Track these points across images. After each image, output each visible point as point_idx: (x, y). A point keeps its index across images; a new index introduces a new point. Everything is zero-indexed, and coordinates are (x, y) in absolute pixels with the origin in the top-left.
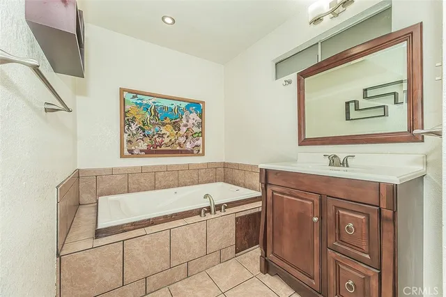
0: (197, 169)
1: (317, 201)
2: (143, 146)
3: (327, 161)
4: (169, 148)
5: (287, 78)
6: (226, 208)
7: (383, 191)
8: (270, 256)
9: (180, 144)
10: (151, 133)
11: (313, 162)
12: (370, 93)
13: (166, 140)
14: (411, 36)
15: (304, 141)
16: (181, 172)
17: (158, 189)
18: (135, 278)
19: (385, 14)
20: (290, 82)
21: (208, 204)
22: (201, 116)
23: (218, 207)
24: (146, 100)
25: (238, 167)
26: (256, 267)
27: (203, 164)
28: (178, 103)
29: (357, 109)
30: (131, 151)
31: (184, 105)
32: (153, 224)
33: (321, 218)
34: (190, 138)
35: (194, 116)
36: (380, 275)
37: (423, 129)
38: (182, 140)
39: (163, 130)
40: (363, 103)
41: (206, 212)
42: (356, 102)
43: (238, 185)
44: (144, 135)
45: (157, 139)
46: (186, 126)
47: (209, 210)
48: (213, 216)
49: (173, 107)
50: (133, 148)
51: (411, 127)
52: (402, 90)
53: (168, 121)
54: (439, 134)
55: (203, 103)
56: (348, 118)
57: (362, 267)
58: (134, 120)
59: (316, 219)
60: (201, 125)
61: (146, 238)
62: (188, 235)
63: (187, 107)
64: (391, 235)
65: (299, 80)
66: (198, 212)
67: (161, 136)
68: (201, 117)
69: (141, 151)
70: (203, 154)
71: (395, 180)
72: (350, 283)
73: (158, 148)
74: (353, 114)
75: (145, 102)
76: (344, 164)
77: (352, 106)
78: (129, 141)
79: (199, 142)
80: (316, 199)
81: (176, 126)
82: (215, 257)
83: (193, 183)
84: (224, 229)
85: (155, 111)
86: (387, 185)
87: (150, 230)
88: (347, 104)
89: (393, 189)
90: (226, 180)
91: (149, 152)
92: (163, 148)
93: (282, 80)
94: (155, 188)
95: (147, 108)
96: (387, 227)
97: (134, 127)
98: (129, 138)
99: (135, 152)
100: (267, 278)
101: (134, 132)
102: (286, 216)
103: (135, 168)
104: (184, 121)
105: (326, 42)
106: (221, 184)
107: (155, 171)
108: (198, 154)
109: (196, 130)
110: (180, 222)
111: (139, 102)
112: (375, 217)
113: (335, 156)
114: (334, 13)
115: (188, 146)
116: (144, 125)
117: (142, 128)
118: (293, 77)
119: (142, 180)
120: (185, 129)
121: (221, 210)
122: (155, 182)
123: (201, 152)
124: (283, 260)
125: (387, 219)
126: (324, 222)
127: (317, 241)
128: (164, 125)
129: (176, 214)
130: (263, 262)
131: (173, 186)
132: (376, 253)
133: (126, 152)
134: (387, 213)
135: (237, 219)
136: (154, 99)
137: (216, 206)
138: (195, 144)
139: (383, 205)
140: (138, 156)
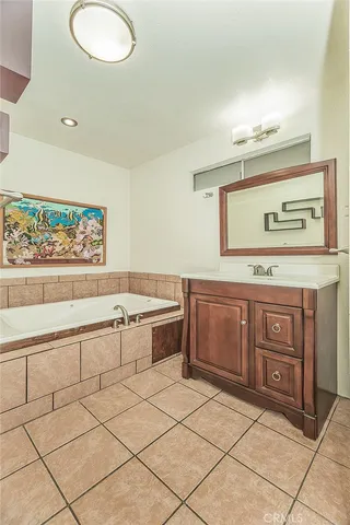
0: (97, 279)
1: (245, 307)
2: (29, 254)
3: (251, 270)
4: (62, 257)
5: (208, 190)
6: (141, 318)
7: (306, 295)
8: (194, 360)
9: (75, 253)
10: (38, 240)
11: (237, 271)
12: (288, 207)
13: (58, 249)
14: (326, 168)
15: (226, 252)
16: (76, 284)
17: (48, 302)
18: (39, 394)
19: (305, 145)
20: (211, 195)
21: (121, 316)
22: (102, 222)
23: (132, 318)
24: (33, 204)
25: (148, 276)
26: (178, 373)
27: (104, 274)
28: (74, 208)
29: (276, 221)
30: (12, 261)
31: (80, 210)
32: (57, 338)
33: (249, 321)
34: (88, 246)
35: (93, 224)
36: (303, 363)
37: (336, 248)
38: (78, 248)
39: (55, 237)
40: (282, 216)
41: (119, 323)
42: (275, 215)
43: (149, 295)
44: (30, 243)
45: (47, 248)
46: (83, 233)
47: (122, 321)
48: (127, 327)
49: (67, 212)
50: (15, 257)
51: (328, 245)
52: (318, 207)
53: (60, 227)
54: (346, 252)
55: (105, 209)
56: (267, 229)
57: (286, 359)
58: (16, 225)
59: (244, 322)
60: (102, 232)
61: (53, 352)
62: (99, 348)
63: (85, 214)
64: (312, 330)
65: (221, 194)
66: (110, 324)
67: (53, 244)
68: (102, 224)
69: (25, 260)
70: (104, 263)
71: (315, 286)
72: (277, 373)
73: (48, 257)
74: (272, 225)
75: (31, 206)
76: (269, 273)
77: (271, 218)
78: (10, 250)
79: (100, 250)
80: (244, 305)
81: (71, 233)
82: (130, 368)
83: (92, 296)
84: (140, 339)
85: (44, 216)
86: (309, 289)
87: (55, 343)
88: (267, 215)
89: (314, 293)
90: (131, 290)
91: (35, 262)
92: (54, 257)
93: (202, 192)
94: (43, 302)
95: (34, 213)
96: (308, 323)
97: (16, 234)
98: (10, 246)
99: (17, 262)
100: (190, 382)
101: (17, 240)
102: (213, 322)
103: (17, 279)
104: (81, 228)
105: (249, 161)
106: (127, 295)
107: (43, 282)
108: (98, 263)
109: (96, 237)
110: (91, 335)
111: (23, 206)
112: (298, 317)
113: (260, 266)
114: (258, 138)
115: (86, 255)
116: (30, 231)
117: (26, 235)
118: (215, 190)
119: (27, 293)
120: (82, 237)
121: (135, 320)
122: (43, 294)
123: (101, 261)
124: (208, 363)
125: (309, 317)
126: (252, 325)
127: (245, 342)
128: (56, 231)
129: (84, 327)
130: (186, 367)
131: (67, 299)
132: (300, 344)
133: (6, 262)
134: (309, 312)
135: (153, 329)
136: (44, 203)
137: (130, 317)
138: (95, 252)
139: (306, 306)
140: (22, 266)
